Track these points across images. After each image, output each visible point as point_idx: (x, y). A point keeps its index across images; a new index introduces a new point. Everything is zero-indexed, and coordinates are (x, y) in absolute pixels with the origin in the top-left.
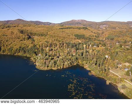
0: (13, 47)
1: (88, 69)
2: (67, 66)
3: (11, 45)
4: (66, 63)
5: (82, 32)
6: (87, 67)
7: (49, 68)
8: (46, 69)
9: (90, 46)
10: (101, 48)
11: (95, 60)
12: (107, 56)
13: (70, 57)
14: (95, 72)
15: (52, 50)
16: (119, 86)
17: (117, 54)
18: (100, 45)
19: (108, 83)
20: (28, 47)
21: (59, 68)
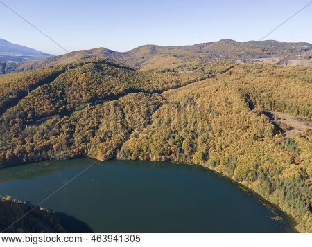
0: (237, 159)
3: (231, 149)
20: (280, 172)
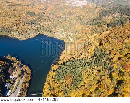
1: (46, 35)
2: (36, 35)
4: (34, 34)
5: (31, 9)
6: (45, 34)
7: (27, 38)
8: (25, 39)
9: (43, 22)
10: (49, 23)
11: (48, 30)
12: (52, 27)
13: (34, 31)
14: (49, 35)
15: (19, 28)
16: (58, 37)
17: (57, 25)
18: (48, 21)
19: (55, 38)
21: (32, 37)
